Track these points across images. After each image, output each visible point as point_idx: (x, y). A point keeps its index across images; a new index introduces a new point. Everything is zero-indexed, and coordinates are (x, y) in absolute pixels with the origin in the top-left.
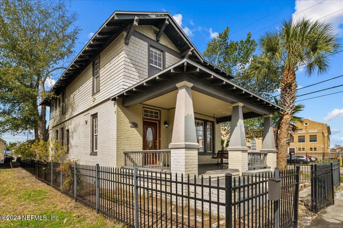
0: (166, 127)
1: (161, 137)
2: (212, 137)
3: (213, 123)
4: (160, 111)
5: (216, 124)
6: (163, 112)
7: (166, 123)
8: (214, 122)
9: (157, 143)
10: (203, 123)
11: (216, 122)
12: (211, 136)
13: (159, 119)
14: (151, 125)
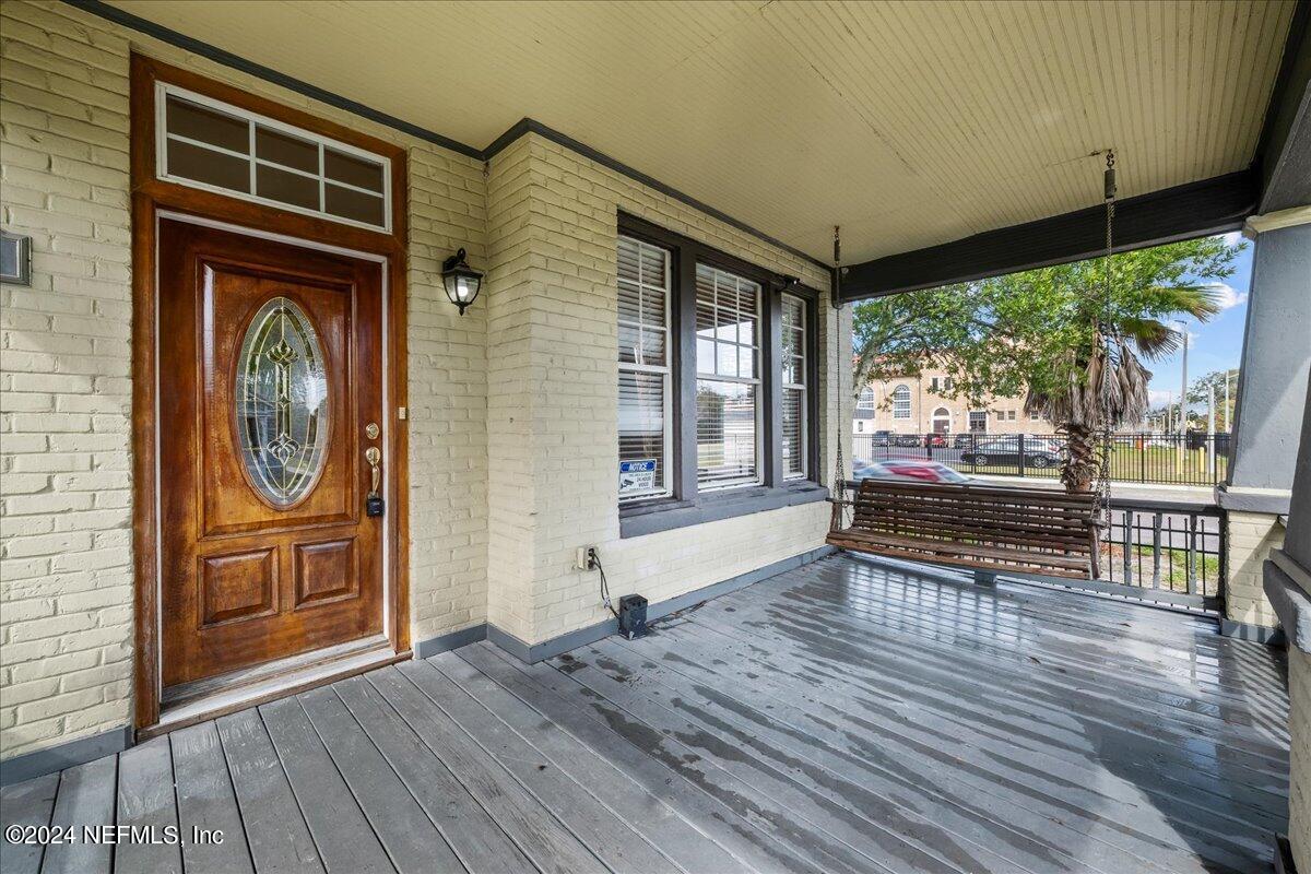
0: (462, 305)
1: (411, 388)
2: (803, 387)
3: (811, 299)
4: (400, 158)
5: (829, 304)
6: (425, 163)
7: (454, 267)
8: (818, 292)
9: (377, 443)
10: (755, 293)
11: (828, 296)
12: (799, 380)
13: (387, 229)
14: (298, 281)
